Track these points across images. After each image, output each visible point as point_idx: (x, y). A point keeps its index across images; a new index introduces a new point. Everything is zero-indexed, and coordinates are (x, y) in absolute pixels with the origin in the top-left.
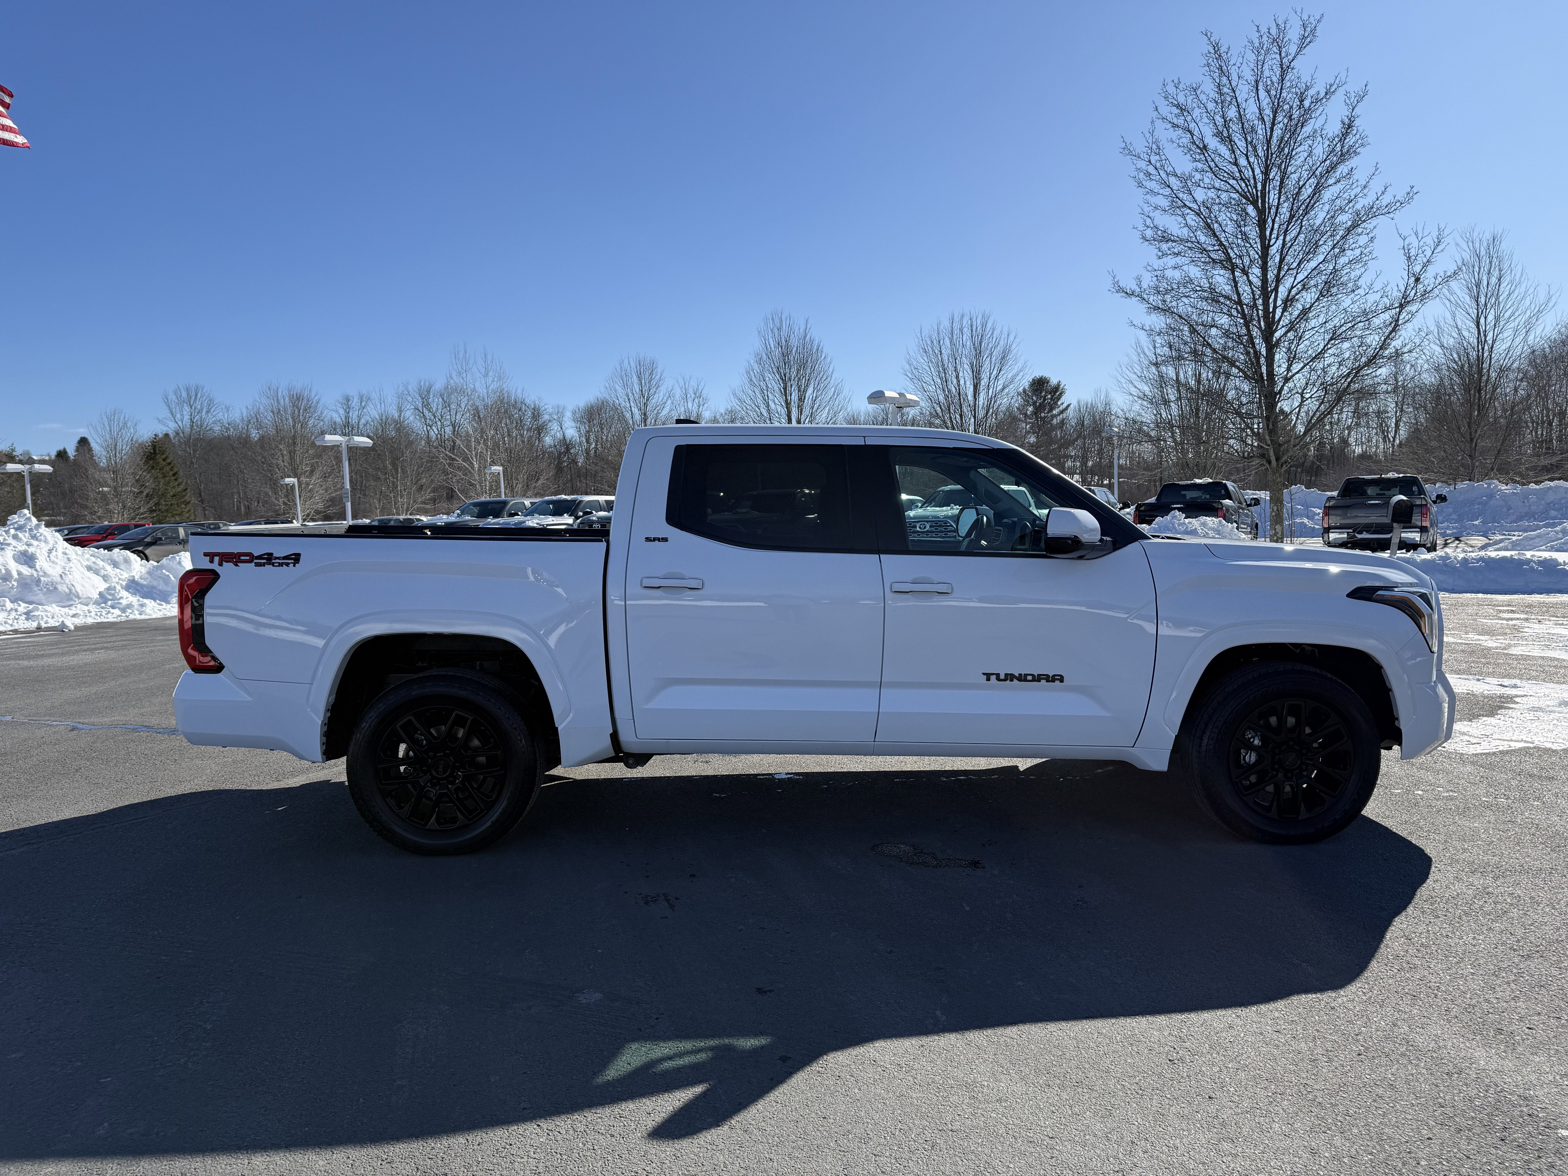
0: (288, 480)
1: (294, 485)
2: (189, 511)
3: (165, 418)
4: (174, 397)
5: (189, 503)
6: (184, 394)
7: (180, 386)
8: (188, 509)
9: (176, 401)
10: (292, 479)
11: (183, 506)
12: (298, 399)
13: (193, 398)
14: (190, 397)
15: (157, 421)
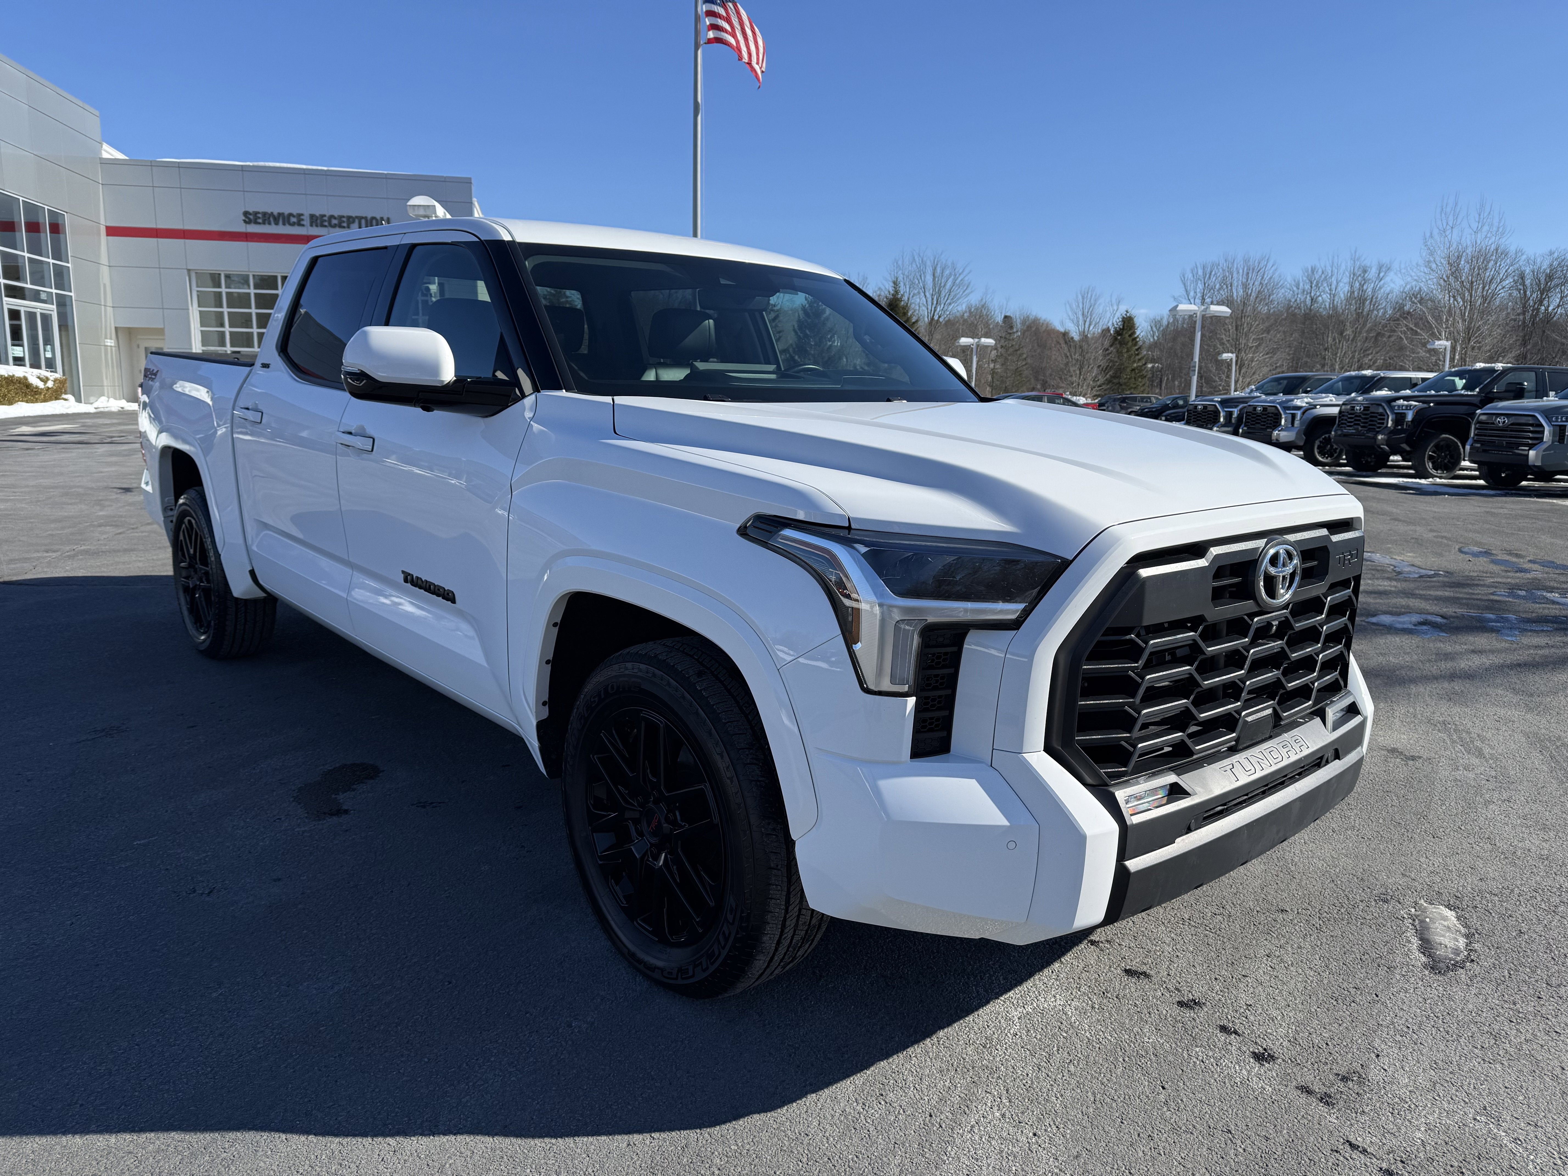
0: (1226, 356)
1: (1231, 360)
2: (1144, 385)
3: (1180, 296)
4: (1190, 276)
5: (1145, 377)
6: (1200, 272)
7: (1198, 264)
8: (1143, 383)
9: (1192, 278)
10: (1230, 355)
11: (1140, 380)
12: (1313, 271)
13: (1208, 276)
14: (1204, 274)
15: (1173, 299)
